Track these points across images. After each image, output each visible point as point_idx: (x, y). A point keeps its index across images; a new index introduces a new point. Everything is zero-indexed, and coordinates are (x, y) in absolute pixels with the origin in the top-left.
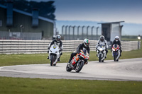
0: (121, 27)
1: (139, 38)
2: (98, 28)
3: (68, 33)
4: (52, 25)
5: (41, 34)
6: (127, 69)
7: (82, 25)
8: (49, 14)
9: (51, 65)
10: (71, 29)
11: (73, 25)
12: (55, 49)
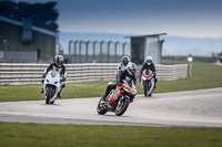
0: (161, 42)
1: (190, 59)
2: (124, 44)
3: (78, 53)
4: (54, 40)
5: (36, 53)
6: (171, 108)
7: (100, 40)
8: (48, 23)
9: (47, 103)
10: (84, 46)
11: (86, 40)
12: (53, 78)
